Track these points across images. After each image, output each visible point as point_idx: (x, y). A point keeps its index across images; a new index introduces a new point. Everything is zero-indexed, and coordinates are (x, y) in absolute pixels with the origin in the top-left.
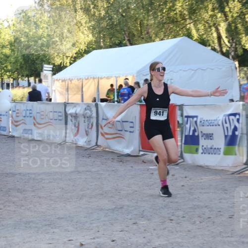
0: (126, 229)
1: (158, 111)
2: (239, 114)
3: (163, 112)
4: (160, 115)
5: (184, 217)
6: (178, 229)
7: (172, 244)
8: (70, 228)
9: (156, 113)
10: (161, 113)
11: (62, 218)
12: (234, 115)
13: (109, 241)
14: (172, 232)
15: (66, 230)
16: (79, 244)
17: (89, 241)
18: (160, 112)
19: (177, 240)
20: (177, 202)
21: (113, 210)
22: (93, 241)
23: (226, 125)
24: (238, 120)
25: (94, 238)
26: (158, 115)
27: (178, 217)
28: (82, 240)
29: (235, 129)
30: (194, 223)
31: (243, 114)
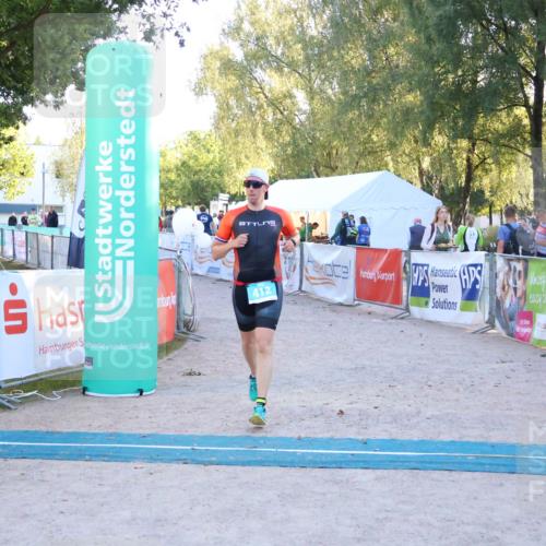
0: (382, 394)
2: (481, 265)
7: (448, 414)
8: (316, 389)
11: (300, 377)
12: (475, 266)
13: (371, 407)
14: (438, 401)
19: (449, 411)
22: (351, 406)
23: (463, 277)
24: (480, 273)
25: (351, 403)
27: (435, 382)
29: (476, 282)
30: (458, 390)
31: (486, 266)
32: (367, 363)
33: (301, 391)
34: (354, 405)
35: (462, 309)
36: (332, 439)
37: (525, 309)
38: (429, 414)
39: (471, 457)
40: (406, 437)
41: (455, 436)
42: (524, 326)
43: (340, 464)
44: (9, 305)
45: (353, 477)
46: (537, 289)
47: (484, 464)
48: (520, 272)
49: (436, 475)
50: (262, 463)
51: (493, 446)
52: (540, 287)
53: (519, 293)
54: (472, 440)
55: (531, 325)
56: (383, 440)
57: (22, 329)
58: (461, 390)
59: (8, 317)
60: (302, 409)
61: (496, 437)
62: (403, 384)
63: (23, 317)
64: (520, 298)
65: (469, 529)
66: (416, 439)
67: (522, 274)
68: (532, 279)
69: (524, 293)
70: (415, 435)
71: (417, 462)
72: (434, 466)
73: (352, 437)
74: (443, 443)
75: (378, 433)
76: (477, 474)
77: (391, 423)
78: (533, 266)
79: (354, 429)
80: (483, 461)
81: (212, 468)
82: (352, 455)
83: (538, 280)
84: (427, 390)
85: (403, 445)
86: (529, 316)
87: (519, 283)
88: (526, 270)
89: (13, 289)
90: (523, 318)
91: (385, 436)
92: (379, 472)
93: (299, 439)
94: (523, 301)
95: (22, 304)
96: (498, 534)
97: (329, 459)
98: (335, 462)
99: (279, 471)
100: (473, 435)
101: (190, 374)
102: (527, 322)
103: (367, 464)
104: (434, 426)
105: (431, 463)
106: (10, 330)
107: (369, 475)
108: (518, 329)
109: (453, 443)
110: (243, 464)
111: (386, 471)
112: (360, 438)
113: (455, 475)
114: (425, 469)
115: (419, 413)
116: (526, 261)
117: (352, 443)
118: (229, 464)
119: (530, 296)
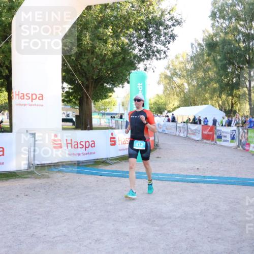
0: (209, 164)
6: (225, 166)
8: (191, 163)
11: (187, 159)
12: (234, 130)
19: (227, 169)
21: (201, 158)
24: (235, 132)
29: (234, 135)
31: (237, 130)
32: (205, 156)
33: (187, 163)
34: (201, 167)
35: (231, 142)
36: (195, 175)
39: (232, 181)
40: (215, 176)
41: (228, 176)
43: (197, 182)
44: (111, 138)
45: (201, 185)
46: (251, 137)
47: (236, 183)
48: (246, 132)
49: (223, 185)
50: (177, 181)
51: (238, 178)
54: (233, 177)
55: (249, 147)
57: (114, 144)
58: (230, 164)
59: (111, 141)
61: (239, 176)
62: (214, 162)
63: (115, 141)
65: (232, 200)
68: (249, 134)
69: (247, 138)
70: (218, 175)
71: (218, 182)
73: (201, 175)
74: (225, 177)
75: (208, 174)
76: (234, 185)
77: (211, 172)
78: (250, 131)
79: (201, 173)
81: (164, 182)
82: (201, 180)
83: (251, 135)
84: (221, 163)
85: (214, 178)
86: (249, 144)
87: (246, 135)
88: (248, 132)
89: (112, 134)
91: (210, 175)
92: (208, 184)
93: (187, 175)
94: (247, 140)
95: (114, 138)
96: (239, 201)
97: (194, 180)
99: (181, 183)
100: (233, 175)
101: (158, 158)
103: (204, 182)
104: (223, 173)
106: (112, 145)
107: (205, 185)
108: (246, 148)
109: (227, 177)
110: (172, 181)
111: (210, 184)
112: (203, 175)
113: (228, 186)
114: (220, 184)
115: (218, 169)
117: (200, 177)
118: (168, 181)
119: (249, 139)
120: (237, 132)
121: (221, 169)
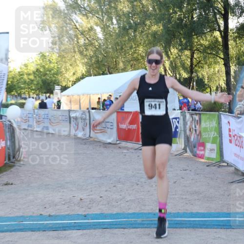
0: (109, 190)
1: (153, 104)
2: (179, 118)
3: (159, 105)
4: (156, 108)
5: (145, 183)
6: (142, 190)
7: (138, 199)
8: (74, 189)
9: (151, 106)
10: (158, 106)
12: (176, 118)
13: (99, 197)
14: (138, 192)
15: (71, 190)
16: (79, 199)
17: (85, 197)
18: (156, 105)
19: (141, 197)
20: (141, 173)
21: (101, 178)
22: (88, 197)
24: (178, 122)
25: (89, 195)
26: (153, 109)
27: (141, 182)
28: (82, 197)
29: (177, 127)
30: (152, 186)
31: (181, 118)
32: (109, 174)
33: (65, 190)
34: (89, 197)
36: (68, 215)
37: (201, 141)
38: (128, 199)
39: (139, 220)
40: (110, 212)
41: (137, 210)
42: (202, 150)
43: (65, 228)
45: (69, 235)
46: (206, 129)
47: (145, 224)
48: (197, 121)
49: (116, 231)
52: (207, 128)
53: (198, 133)
54: (145, 212)
55: (204, 150)
56: (96, 214)
58: (154, 186)
60: (60, 200)
62: (124, 184)
64: (198, 135)
66: (115, 213)
67: (199, 122)
68: (203, 125)
69: (200, 132)
70: (115, 211)
71: (108, 225)
72: (116, 226)
73: (80, 213)
75: (95, 210)
76: (138, 229)
77: (105, 205)
79: (84, 209)
80: (145, 223)
82: (75, 223)
83: (206, 125)
84: (135, 187)
86: (203, 145)
87: (197, 127)
88: (200, 119)
90: (200, 146)
91: (98, 212)
92: (85, 231)
93: (50, 216)
94: (200, 136)
97: (61, 226)
98: (63, 227)
99: (30, 233)
101: (7, 184)
102: (202, 148)
103: (79, 227)
104: (128, 206)
105: (116, 225)
107: (80, 232)
108: (198, 152)
109: (134, 214)
110: (11, 231)
111: (89, 230)
112: (84, 213)
113: (126, 230)
114: (111, 228)
116: (200, 114)
117: (78, 216)
118: (3, 231)
119: (203, 134)
120: (181, 121)
121: (128, 198)
